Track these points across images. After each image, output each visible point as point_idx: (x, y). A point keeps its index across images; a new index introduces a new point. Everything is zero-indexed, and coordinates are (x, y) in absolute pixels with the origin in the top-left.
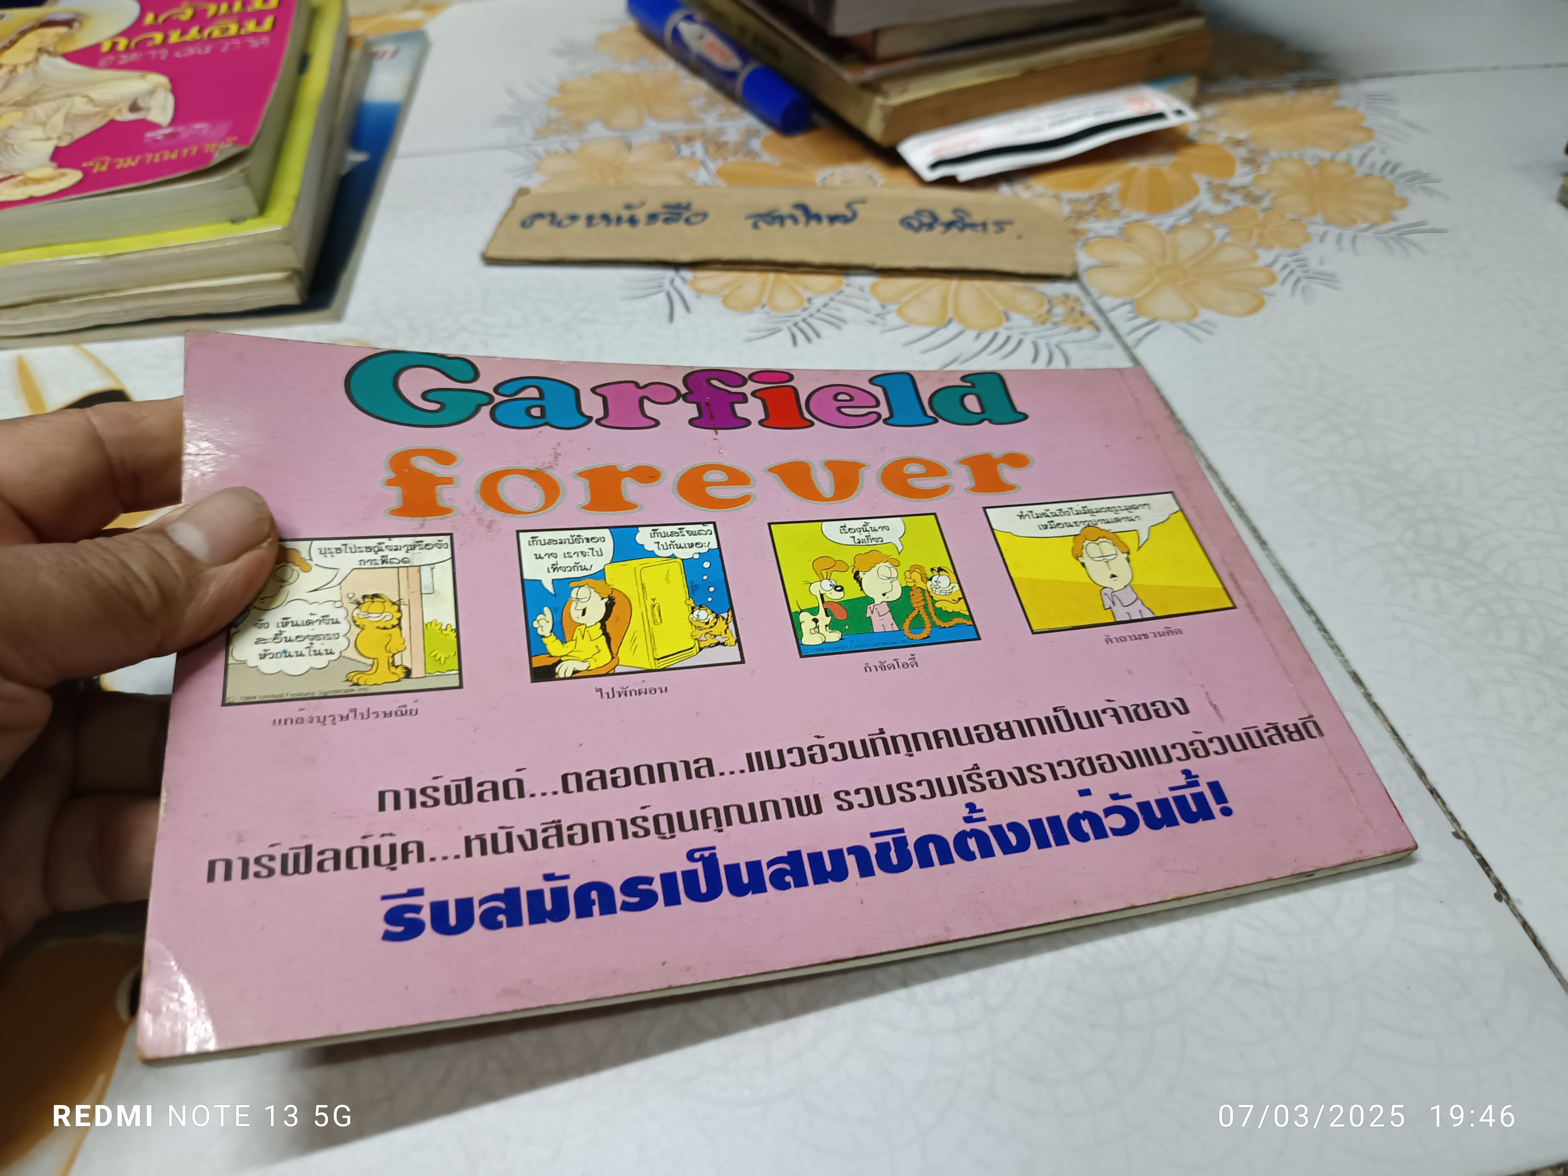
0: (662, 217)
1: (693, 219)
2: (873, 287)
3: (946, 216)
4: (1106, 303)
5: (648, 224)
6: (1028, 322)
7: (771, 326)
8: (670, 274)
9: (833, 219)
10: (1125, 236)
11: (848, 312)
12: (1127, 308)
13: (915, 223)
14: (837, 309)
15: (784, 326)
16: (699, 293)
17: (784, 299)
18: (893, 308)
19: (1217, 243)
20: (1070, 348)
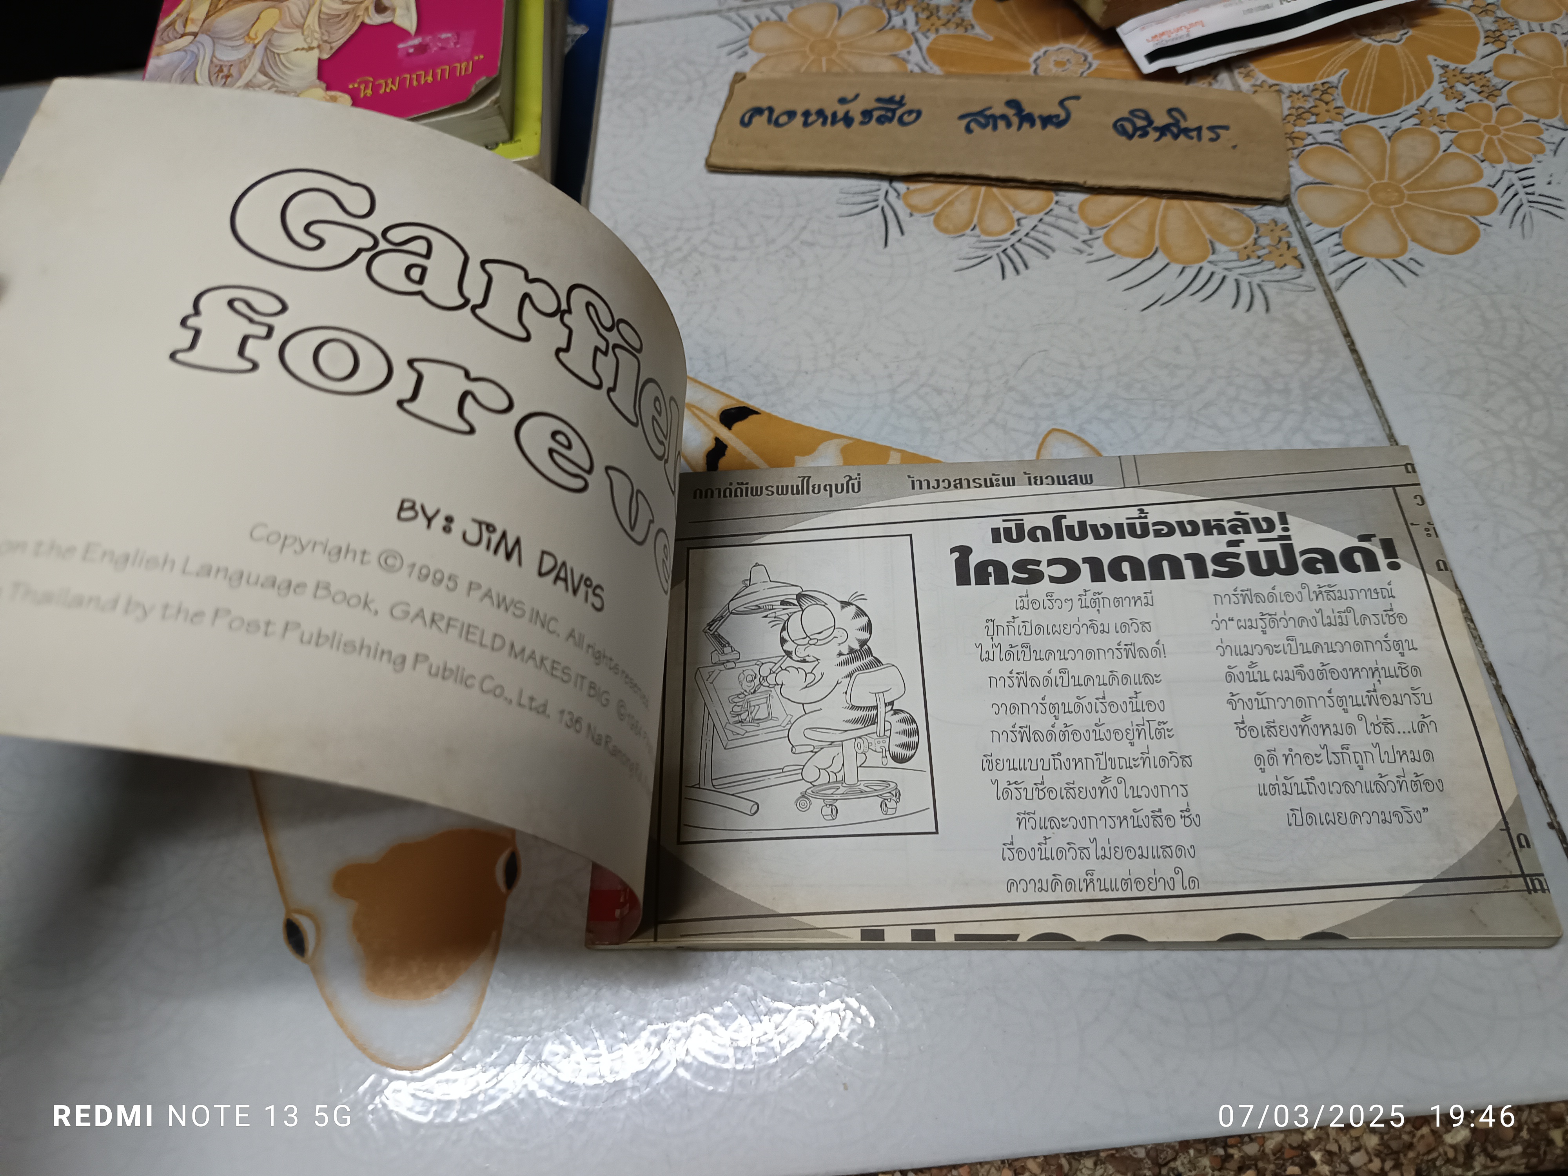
0: (876, 114)
1: (906, 118)
2: (1082, 204)
3: (1162, 119)
4: (1314, 232)
5: (862, 123)
6: (1234, 256)
7: (981, 253)
8: (885, 185)
9: (1047, 121)
10: (1343, 144)
11: (1057, 238)
12: (1335, 239)
13: (1129, 128)
14: (1045, 233)
15: (993, 253)
16: (913, 210)
17: (995, 221)
18: (1101, 233)
19: (1441, 153)
20: (1270, 290)
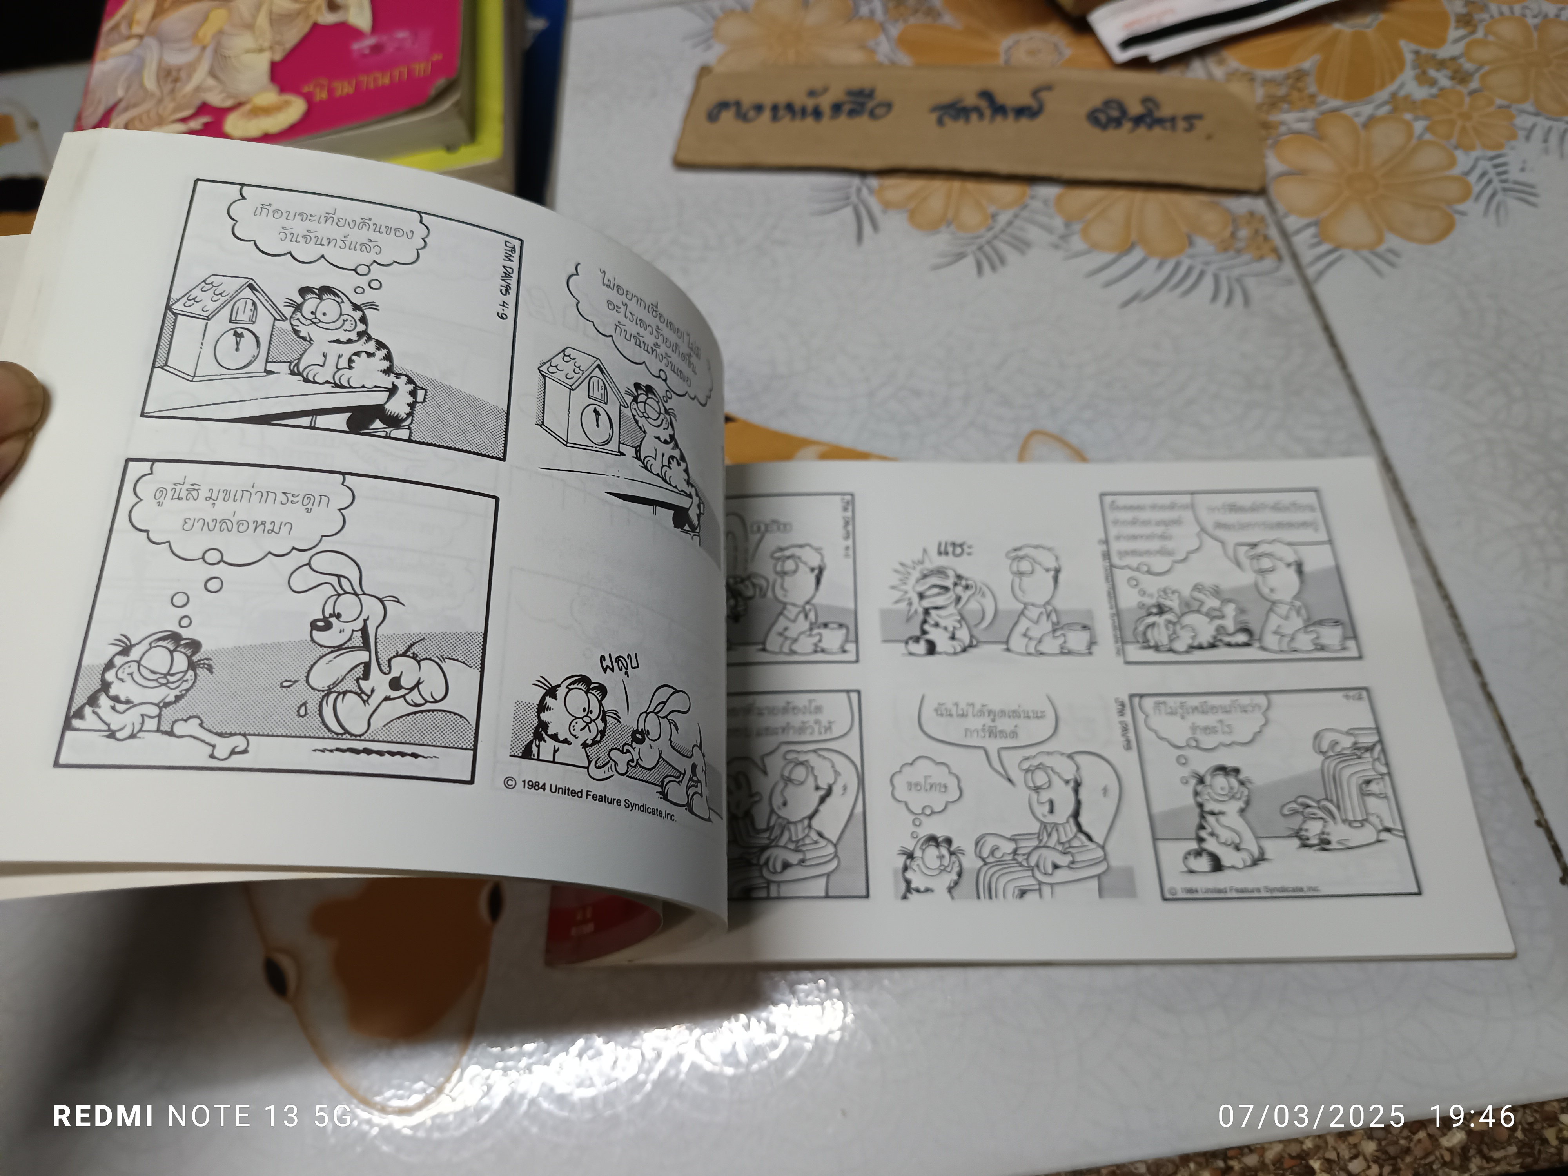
0: (847, 108)
1: (877, 111)
2: (1058, 198)
3: (1135, 108)
4: (1292, 222)
5: (832, 117)
6: (1211, 249)
7: (957, 250)
8: (856, 181)
9: (1021, 112)
10: (1318, 131)
11: (1033, 233)
12: (1312, 230)
13: (1102, 117)
14: (1021, 229)
15: (969, 250)
17: (970, 216)
18: (1077, 227)
19: (1414, 142)
20: (1251, 283)
